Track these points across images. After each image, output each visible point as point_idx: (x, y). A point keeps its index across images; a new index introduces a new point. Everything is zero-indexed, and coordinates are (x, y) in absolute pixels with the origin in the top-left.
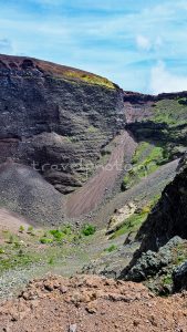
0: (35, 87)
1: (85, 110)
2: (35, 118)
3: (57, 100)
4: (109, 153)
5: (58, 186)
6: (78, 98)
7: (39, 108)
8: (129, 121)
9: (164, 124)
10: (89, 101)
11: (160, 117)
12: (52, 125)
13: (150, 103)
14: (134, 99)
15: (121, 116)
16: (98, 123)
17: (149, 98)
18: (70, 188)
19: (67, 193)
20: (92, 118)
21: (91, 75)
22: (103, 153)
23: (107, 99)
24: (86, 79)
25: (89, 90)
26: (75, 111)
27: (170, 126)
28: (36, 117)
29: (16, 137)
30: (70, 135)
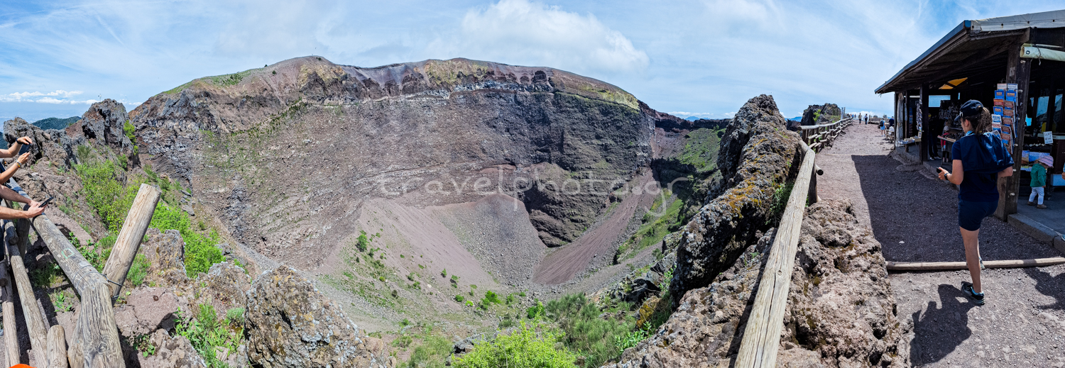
0: (542, 105)
1: (598, 137)
2: (536, 144)
3: (565, 122)
4: (619, 200)
5: (543, 234)
6: (591, 121)
7: (542, 131)
8: (655, 156)
9: (691, 166)
10: (605, 125)
11: (690, 155)
12: (556, 153)
13: (685, 132)
14: (669, 124)
15: (644, 149)
16: (612, 157)
17: (685, 125)
18: (556, 241)
19: (551, 246)
20: (605, 148)
21: (614, 89)
22: (612, 199)
23: (626, 124)
24: (605, 96)
25: (606, 111)
26: (584, 138)
27: (699, 170)
28: (537, 142)
29: (513, 164)
30: (573, 169)
